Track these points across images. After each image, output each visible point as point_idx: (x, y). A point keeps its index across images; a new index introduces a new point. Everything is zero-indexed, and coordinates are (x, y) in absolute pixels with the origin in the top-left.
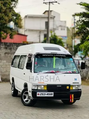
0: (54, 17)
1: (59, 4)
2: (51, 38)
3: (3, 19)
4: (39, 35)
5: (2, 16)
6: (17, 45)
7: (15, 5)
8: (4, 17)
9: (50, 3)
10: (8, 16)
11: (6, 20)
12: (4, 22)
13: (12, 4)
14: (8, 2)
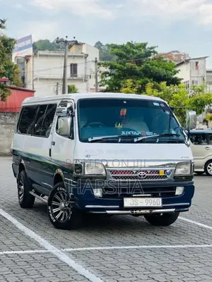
0: (87, 55)
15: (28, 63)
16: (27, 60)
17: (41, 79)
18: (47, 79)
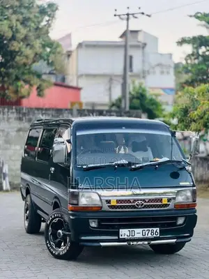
0: (145, 44)
1: (149, 16)
2: (133, 93)
3: (22, 53)
4: (108, 87)
5: (20, 48)
6: (44, 112)
7: (50, 22)
8: (23, 50)
9: (128, 15)
10: (32, 47)
11: (27, 57)
12: (24, 60)
13: (42, 21)
14: (32, 16)
15: (70, 59)
16: (69, 56)
17: (88, 76)
18: (95, 76)
